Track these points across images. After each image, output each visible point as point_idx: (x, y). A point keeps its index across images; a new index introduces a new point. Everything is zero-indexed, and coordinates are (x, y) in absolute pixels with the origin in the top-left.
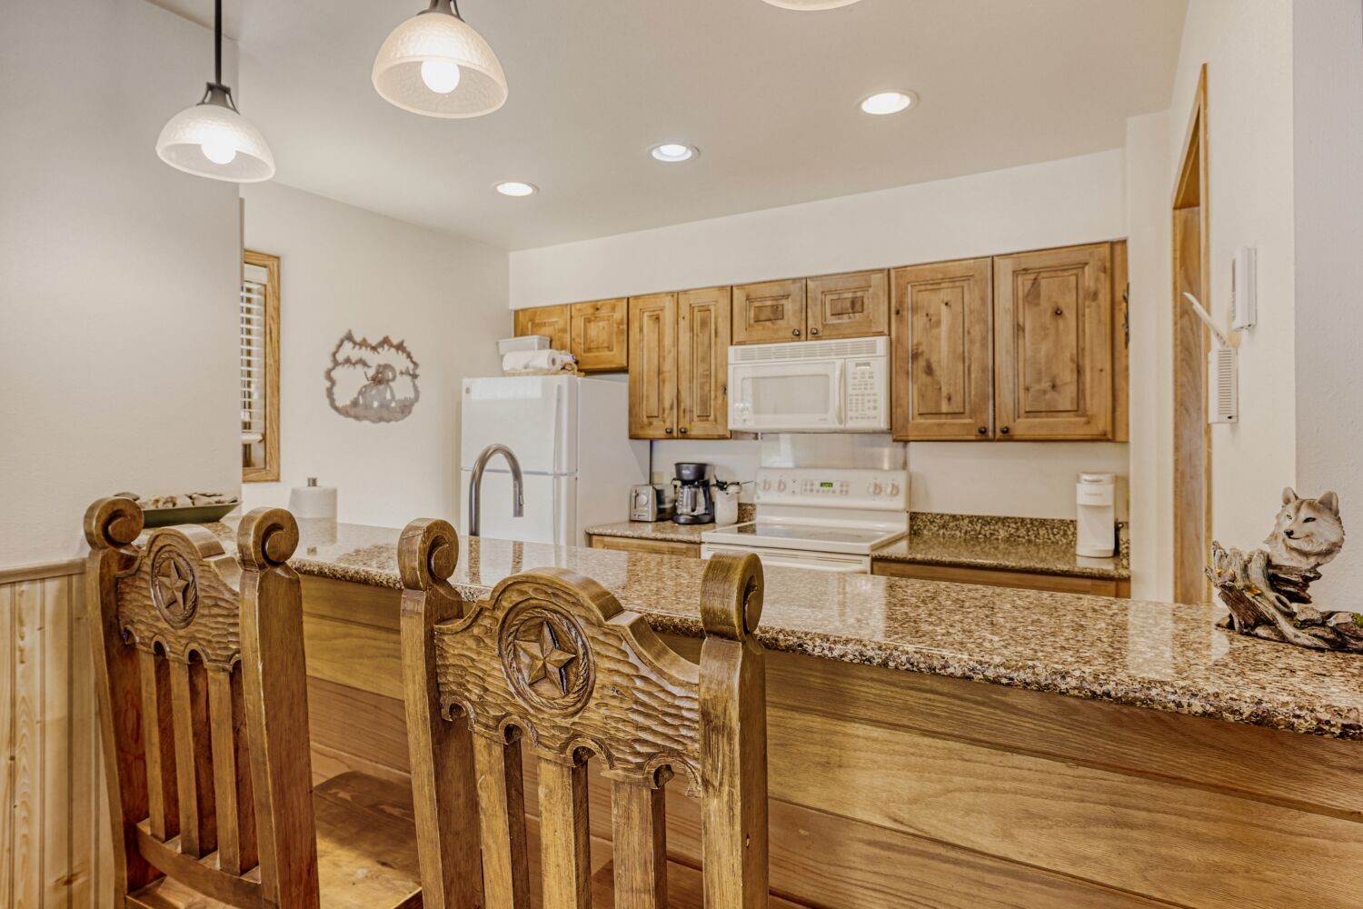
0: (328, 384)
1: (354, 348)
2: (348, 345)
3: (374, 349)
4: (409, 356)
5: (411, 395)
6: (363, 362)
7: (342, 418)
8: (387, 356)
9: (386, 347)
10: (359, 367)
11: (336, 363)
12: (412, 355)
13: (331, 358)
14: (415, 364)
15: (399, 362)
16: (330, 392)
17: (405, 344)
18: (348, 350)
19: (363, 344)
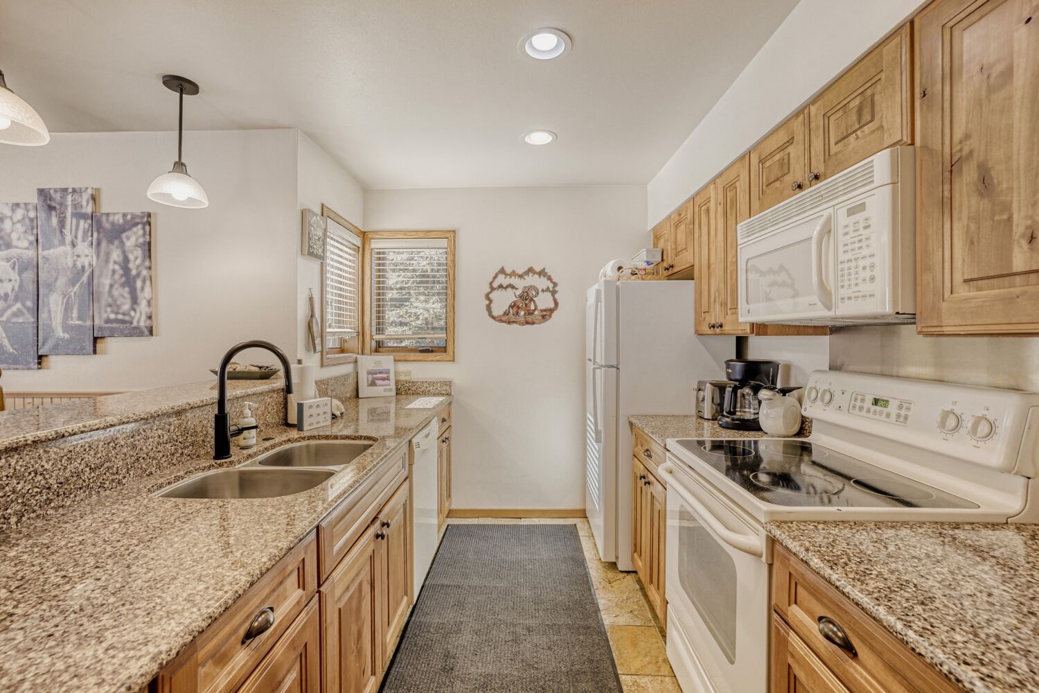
0: (487, 302)
1: (505, 278)
2: (501, 277)
3: (521, 276)
4: (550, 278)
5: (552, 305)
6: (512, 287)
7: (497, 323)
8: (531, 280)
9: (531, 274)
10: (509, 290)
11: (493, 289)
12: (552, 277)
13: (489, 286)
14: (555, 285)
15: (542, 283)
16: (489, 308)
17: (546, 271)
18: (502, 279)
19: (513, 274)
